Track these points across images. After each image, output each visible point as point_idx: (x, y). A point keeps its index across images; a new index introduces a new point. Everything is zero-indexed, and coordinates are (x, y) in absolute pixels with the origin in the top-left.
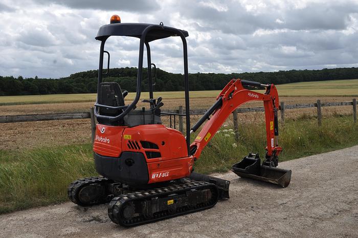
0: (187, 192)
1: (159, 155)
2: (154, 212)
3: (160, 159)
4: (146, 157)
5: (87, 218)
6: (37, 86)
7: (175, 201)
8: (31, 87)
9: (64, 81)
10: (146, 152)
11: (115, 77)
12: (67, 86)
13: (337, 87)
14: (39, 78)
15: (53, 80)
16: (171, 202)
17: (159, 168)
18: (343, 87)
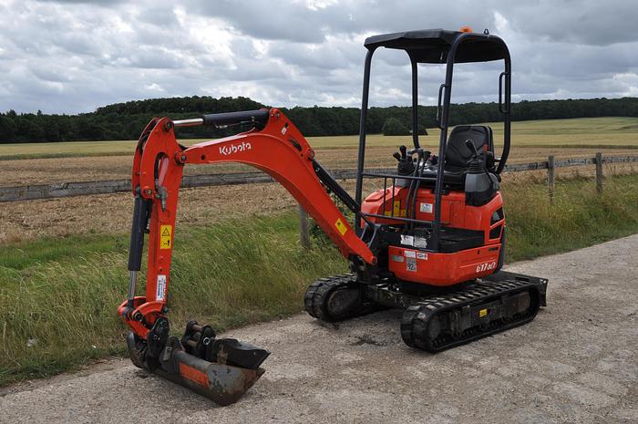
2: (464, 328)
5: (353, 340)
6: (41, 129)
7: (488, 312)
8: (31, 130)
9: (89, 119)
11: (175, 112)
12: (93, 128)
13: (545, 132)
14: (43, 113)
15: (68, 116)
16: (483, 312)
18: (554, 132)
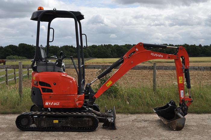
0: (69, 118)
1: (51, 91)
3: (52, 93)
4: (42, 91)
7: (59, 122)
10: (42, 88)
16: (56, 121)
17: (51, 99)
